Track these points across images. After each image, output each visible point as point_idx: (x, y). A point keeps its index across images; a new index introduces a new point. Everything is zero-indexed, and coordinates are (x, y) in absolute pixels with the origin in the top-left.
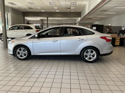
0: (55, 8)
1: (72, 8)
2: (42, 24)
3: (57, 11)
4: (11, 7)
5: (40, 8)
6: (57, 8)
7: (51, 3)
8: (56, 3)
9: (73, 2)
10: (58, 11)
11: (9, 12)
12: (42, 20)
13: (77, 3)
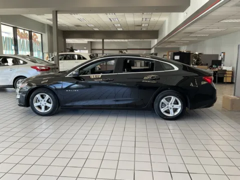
0: (116, 25)
1: (143, 25)
2: (92, 50)
3: (119, 29)
4: (48, 25)
5: (92, 25)
6: (119, 25)
7: (112, 20)
8: (120, 20)
9: (146, 18)
10: (121, 29)
11: (44, 33)
12: (91, 42)
13: (152, 19)
